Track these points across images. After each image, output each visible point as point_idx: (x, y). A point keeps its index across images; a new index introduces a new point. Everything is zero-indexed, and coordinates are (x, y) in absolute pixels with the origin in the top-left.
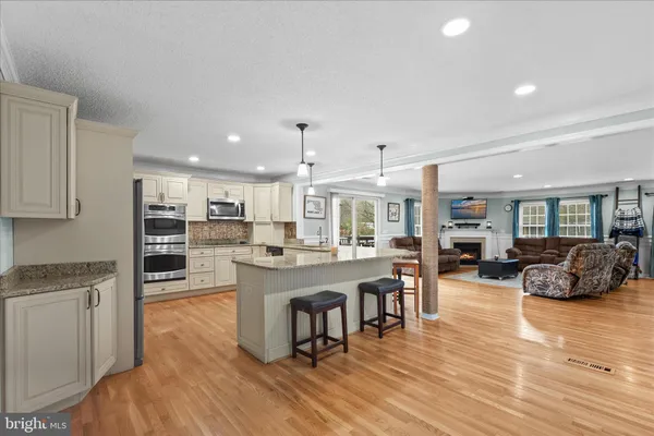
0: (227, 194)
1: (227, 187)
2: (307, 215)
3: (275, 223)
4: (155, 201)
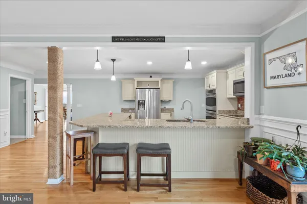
4: (208, 89)
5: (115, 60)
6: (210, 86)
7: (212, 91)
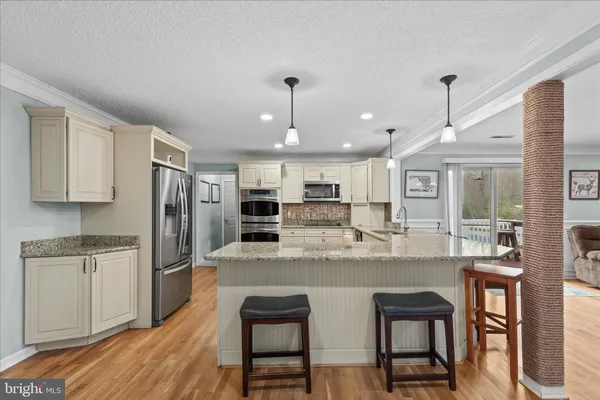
0: (322, 176)
1: (323, 170)
2: (409, 193)
3: (372, 204)
4: (254, 186)
6: (259, 182)
7: (266, 192)
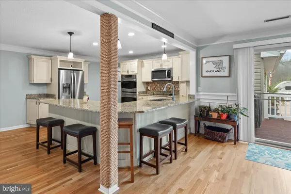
0: (162, 65)
1: (162, 62)
2: (205, 74)
4: (126, 74)
5: (73, 33)
6: (128, 72)
7: (130, 76)
